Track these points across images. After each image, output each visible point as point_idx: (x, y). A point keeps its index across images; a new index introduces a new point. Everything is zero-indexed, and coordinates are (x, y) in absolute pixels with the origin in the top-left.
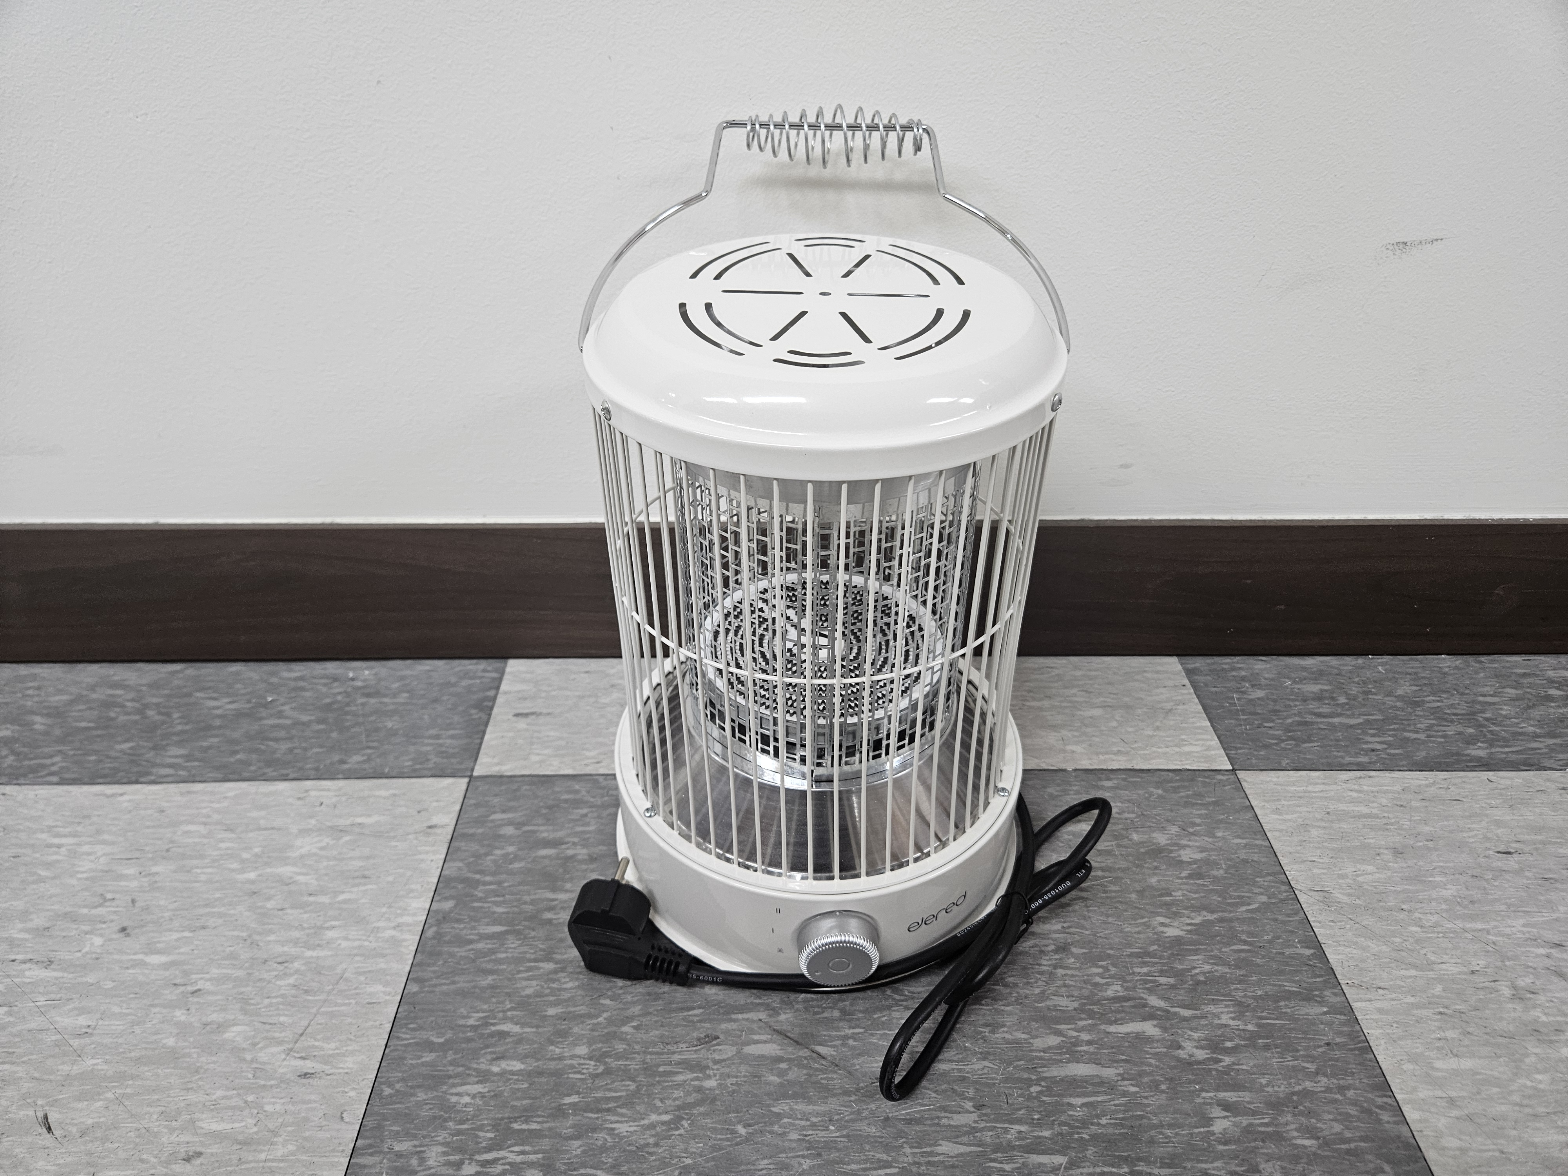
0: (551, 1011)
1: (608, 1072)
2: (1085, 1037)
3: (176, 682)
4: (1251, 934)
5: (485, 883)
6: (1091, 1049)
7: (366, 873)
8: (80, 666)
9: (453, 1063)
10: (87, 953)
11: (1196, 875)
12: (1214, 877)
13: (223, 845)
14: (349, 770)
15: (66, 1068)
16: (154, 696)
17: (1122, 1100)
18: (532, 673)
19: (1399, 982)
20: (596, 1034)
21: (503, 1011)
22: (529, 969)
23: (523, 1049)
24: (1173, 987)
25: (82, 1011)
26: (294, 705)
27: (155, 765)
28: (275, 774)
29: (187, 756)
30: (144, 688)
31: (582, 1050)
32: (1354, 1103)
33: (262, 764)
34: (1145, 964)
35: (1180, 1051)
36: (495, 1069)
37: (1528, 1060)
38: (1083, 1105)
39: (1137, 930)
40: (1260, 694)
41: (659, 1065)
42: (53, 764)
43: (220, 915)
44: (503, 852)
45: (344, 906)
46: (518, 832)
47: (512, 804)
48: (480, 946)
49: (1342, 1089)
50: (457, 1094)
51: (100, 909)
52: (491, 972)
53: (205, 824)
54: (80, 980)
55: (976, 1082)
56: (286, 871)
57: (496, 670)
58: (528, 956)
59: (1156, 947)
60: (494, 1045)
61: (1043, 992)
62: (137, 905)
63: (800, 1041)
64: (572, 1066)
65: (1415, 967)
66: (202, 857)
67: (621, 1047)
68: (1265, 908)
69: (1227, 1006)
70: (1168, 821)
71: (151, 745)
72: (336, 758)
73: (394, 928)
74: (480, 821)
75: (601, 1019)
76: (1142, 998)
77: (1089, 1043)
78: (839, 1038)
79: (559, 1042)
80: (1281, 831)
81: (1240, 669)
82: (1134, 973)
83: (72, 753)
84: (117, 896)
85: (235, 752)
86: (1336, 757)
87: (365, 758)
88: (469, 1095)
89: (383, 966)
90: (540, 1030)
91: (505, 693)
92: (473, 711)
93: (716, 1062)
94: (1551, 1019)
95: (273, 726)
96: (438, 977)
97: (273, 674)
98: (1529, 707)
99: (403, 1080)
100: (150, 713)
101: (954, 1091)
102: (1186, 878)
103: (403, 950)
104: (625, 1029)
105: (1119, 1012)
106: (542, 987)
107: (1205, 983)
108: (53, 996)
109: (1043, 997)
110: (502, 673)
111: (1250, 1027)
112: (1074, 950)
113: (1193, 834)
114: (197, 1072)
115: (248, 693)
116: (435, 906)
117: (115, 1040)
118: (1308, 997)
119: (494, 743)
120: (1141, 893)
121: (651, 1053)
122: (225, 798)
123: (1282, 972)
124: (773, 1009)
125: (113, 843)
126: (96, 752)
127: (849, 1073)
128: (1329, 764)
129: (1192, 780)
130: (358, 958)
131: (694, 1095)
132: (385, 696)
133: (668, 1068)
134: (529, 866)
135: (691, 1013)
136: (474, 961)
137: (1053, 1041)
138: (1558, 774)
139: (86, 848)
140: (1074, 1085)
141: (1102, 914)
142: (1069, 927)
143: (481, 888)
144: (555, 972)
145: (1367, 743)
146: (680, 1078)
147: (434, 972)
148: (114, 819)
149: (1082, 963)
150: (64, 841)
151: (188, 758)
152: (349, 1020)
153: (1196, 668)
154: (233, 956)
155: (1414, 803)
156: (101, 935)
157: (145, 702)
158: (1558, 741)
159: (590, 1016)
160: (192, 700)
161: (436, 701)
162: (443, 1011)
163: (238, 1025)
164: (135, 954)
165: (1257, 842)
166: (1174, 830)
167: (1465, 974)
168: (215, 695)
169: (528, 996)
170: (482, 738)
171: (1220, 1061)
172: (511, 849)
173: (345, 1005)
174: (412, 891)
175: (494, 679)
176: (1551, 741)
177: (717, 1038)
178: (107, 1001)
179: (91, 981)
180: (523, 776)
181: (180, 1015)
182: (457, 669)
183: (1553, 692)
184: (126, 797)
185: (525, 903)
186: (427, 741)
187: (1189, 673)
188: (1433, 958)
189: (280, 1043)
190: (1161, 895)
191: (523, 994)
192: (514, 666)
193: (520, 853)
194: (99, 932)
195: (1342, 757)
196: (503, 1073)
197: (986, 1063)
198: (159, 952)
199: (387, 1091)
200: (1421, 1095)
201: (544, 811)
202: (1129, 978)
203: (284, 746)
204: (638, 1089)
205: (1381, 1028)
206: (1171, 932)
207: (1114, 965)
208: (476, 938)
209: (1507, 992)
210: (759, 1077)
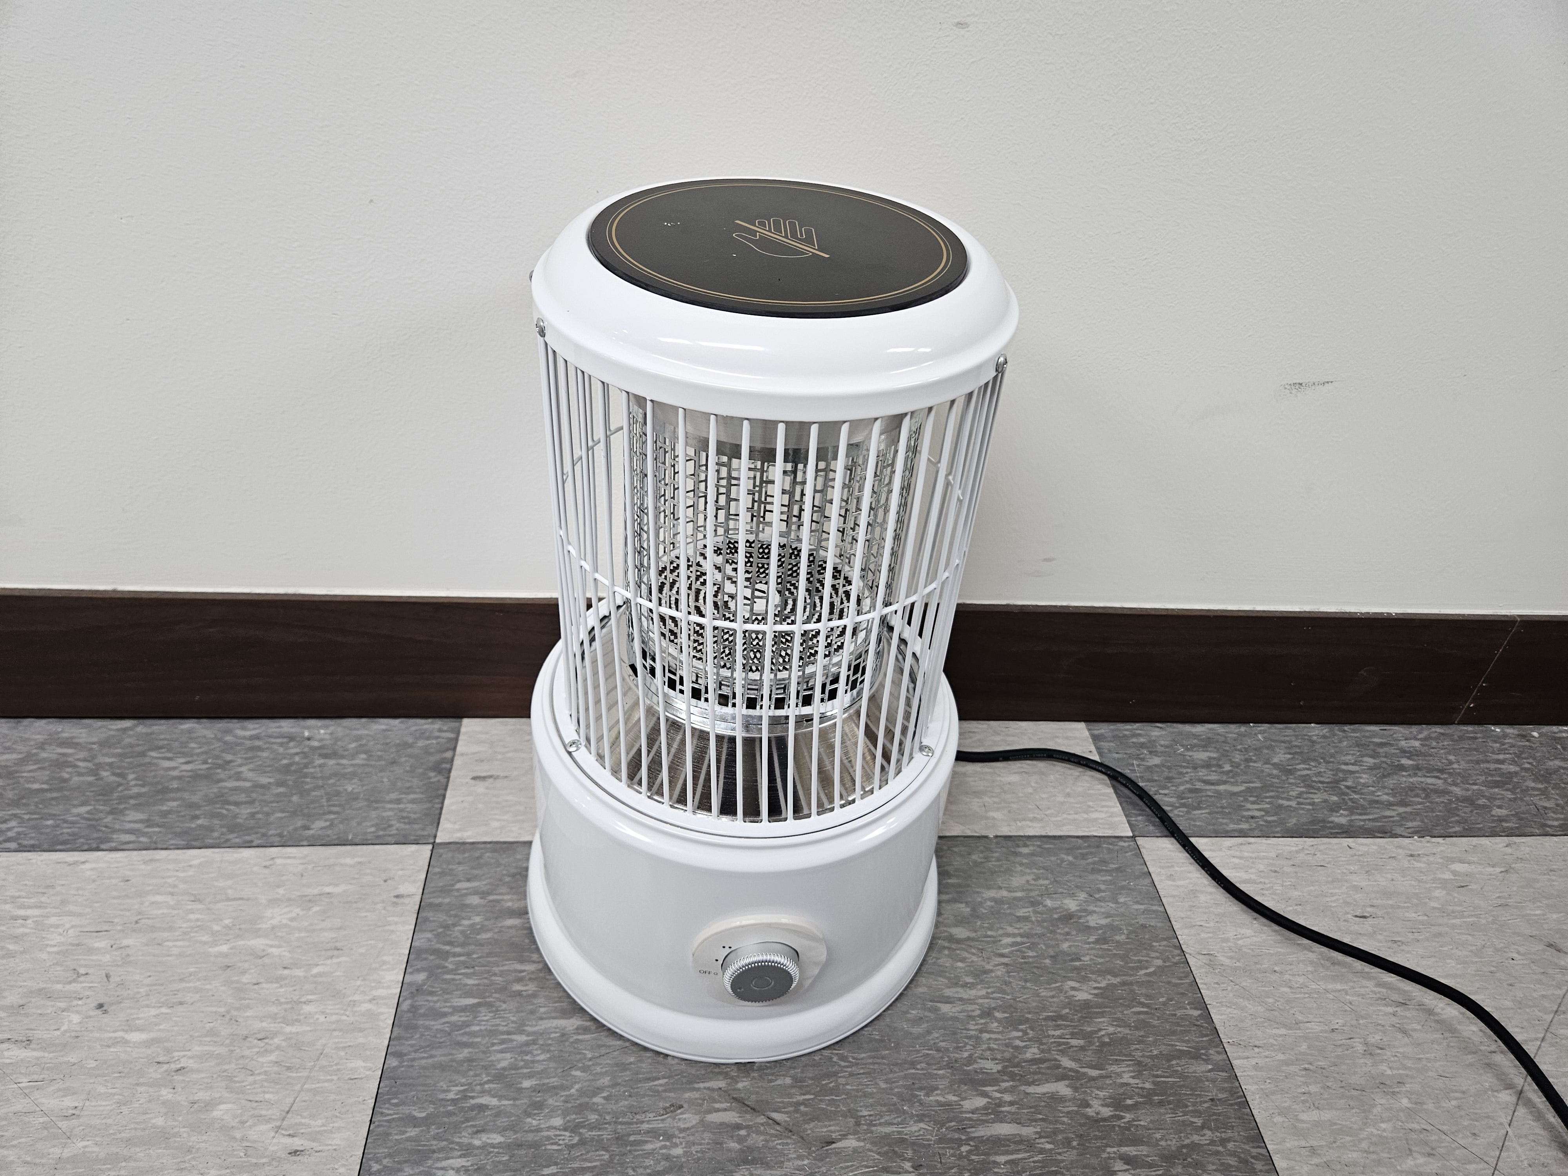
0: (526, 1084)
1: (583, 1142)
2: (1007, 1098)
3: (128, 740)
4: (1148, 996)
5: (455, 955)
6: (1013, 1109)
7: (338, 945)
8: (26, 722)
9: (436, 1137)
10: (66, 1031)
11: (1102, 940)
12: (1118, 942)
13: (192, 916)
14: (313, 836)
15: (57, 1151)
16: (106, 755)
17: (1039, 1157)
18: (486, 733)
19: (1271, 1041)
20: (570, 1105)
21: (481, 1084)
22: (503, 1042)
23: (503, 1121)
24: (1082, 1048)
25: (68, 1092)
26: (251, 766)
27: (114, 831)
28: (238, 840)
29: (148, 821)
30: (94, 746)
31: (558, 1122)
32: (1233, 1154)
33: (224, 830)
34: (1058, 1027)
35: (1088, 1110)
36: (477, 1143)
37: (1375, 1111)
38: (1006, 1162)
39: (1051, 994)
40: (1156, 761)
41: (630, 1135)
42: (9, 829)
43: (197, 990)
44: (471, 922)
45: (320, 979)
46: (483, 902)
47: (476, 872)
48: (454, 1018)
49: (1223, 1142)
50: (442, 1169)
51: (74, 985)
52: (466, 1045)
53: (172, 894)
54: (61, 1059)
55: (913, 1144)
56: (258, 943)
57: (451, 730)
58: (501, 1028)
59: (1067, 1011)
60: (473, 1119)
61: (970, 1056)
62: (111, 979)
63: (757, 1108)
64: (548, 1138)
65: (1285, 1026)
66: (171, 929)
67: (593, 1117)
68: (1160, 971)
69: (1128, 1066)
70: (1077, 887)
71: (108, 809)
72: (299, 823)
73: (370, 1001)
74: (445, 891)
75: (573, 1091)
76: (1056, 1060)
77: (1011, 1104)
78: (791, 1104)
79: (535, 1114)
80: (1174, 896)
81: (1140, 735)
82: (1048, 1036)
83: (27, 817)
84: (90, 971)
85: (197, 817)
86: (1222, 824)
87: (328, 823)
88: (453, 1169)
89: (361, 1040)
90: (518, 1102)
91: (462, 755)
92: (432, 774)
93: (682, 1130)
94: (1395, 1072)
95: (231, 789)
96: (416, 1051)
97: (228, 732)
98: (1384, 776)
99: (390, 1155)
100: (104, 774)
101: (895, 1153)
102: (1093, 943)
103: (381, 1024)
104: (597, 1100)
105: (1035, 1073)
106: (516, 1059)
107: (1109, 1044)
108: (36, 1077)
109: (970, 1060)
110: (458, 733)
111: (1148, 1085)
112: (998, 1015)
113: (1098, 900)
114: (189, 1151)
115: (203, 753)
116: (408, 978)
117: (104, 1121)
118: (1195, 1055)
119: (453, 808)
120: (1053, 958)
121: (622, 1123)
122: (190, 866)
123: (1174, 1033)
124: (732, 1078)
125: (80, 915)
126: (52, 816)
127: (802, 1138)
128: (1215, 831)
129: (1098, 847)
130: (336, 1033)
131: (663, 1163)
132: (343, 757)
133: (638, 1137)
134: (496, 936)
135: (656, 1083)
136: (449, 1034)
137: (980, 1102)
138: (1407, 841)
139: (53, 920)
140: (998, 1143)
141: (1020, 979)
142: (993, 993)
143: (451, 959)
144: (527, 1044)
145: (1249, 810)
146: (649, 1147)
147: (412, 1046)
148: (78, 889)
149: (1004, 1027)
150: (29, 912)
151: (149, 823)
152: (333, 1097)
153: (1102, 735)
154: (212, 1033)
155: (1286, 869)
156: (78, 1012)
157: (97, 761)
158: (1409, 809)
159: (564, 1088)
160: (147, 760)
161: (394, 763)
162: (425, 1085)
163: (224, 1103)
164: (114, 1031)
165: (1154, 908)
166: (1083, 896)
167: (1326, 1032)
168: (170, 755)
169: (504, 1069)
170: (443, 803)
171: (1122, 1117)
172: (478, 919)
173: (327, 1081)
174: (385, 963)
175: (450, 740)
176: (1401, 810)
177: (681, 1107)
178: (92, 1081)
179: (72, 1060)
180: (485, 843)
181: (166, 1093)
182: (413, 729)
183: (1405, 761)
184: (87, 866)
185: (495, 975)
186: (389, 806)
187: (1096, 738)
188: (1300, 1017)
189: (269, 1120)
190: (1072, 960)
191: (499, 1066)
192: (469, 725)
193: (486, 923)
194: (75, 1009)
195: (1226, 824)
196: (483, 1147)
197: (922, 1125)
198: (139, 1029)
199: (376, 1167)
200: (1288, 1145)
201: (507, 879)
202: (1044, 1041)
203: (245, 811)
204: (612, 1157)
205: (1256, 1083)
206: (1082, 996)
207: (1032, 1029)
208: (450, 1010)
209: (1360, 1048)
210: (721, 1144)
